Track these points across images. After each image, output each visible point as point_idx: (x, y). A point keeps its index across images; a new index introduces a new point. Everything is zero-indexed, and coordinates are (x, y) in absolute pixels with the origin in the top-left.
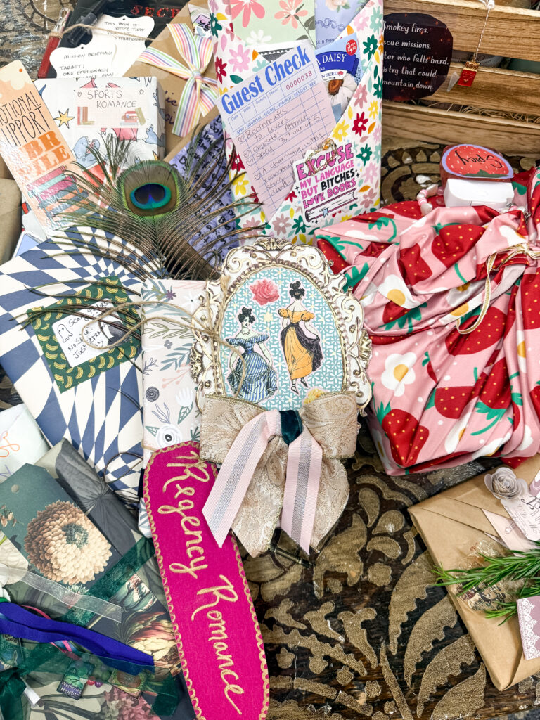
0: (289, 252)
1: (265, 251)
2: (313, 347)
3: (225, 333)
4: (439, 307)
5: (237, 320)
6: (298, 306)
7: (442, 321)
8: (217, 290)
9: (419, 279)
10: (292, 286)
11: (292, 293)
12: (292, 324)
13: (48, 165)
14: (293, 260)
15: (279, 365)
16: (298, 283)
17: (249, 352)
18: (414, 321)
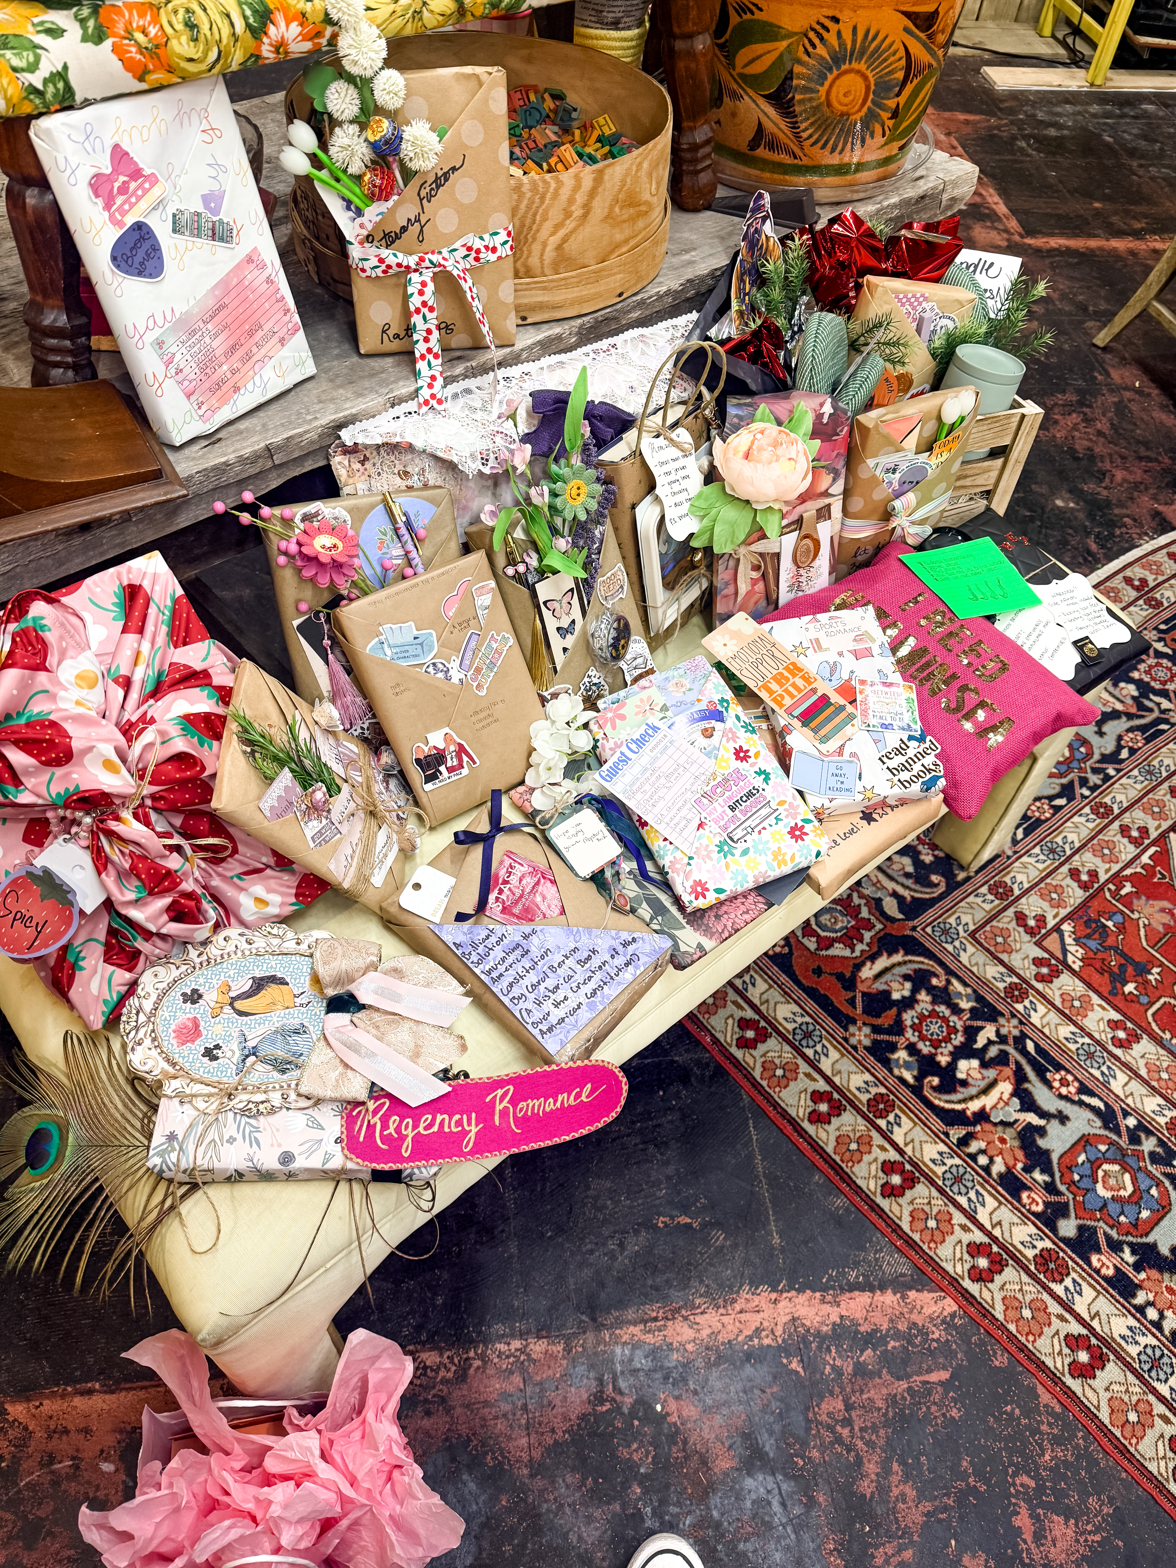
0: (144, 1001)
1: (137, 1028)
2: (259, 985)
3: (230, 1078)
5: (215, 1064)
6: (210, 997)
8: (176, 1084)
10: (185, 1002)
11: (194, 1002)
12: (231, 1004)
14: (154, 998)
15: (276, 1019)
16: (184, 994)
17: (254, 1052)
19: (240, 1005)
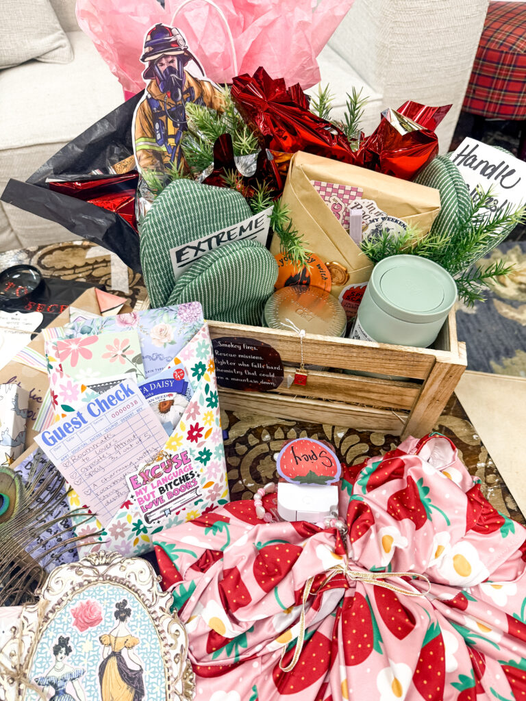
0: (118, 566)
1: (93, 567)
3: (33, 673)
4: (265, 632)
5: (51, 652)
6: (122, 630)
7: (270, 648)
8: (33, 617)
9: (239, 605)
10: (118, 605)
11: (117, 614)
12: (114, 654)
14: (121, 575)
16: (125, 602)
18: (240, 649)
19: (113, 663)
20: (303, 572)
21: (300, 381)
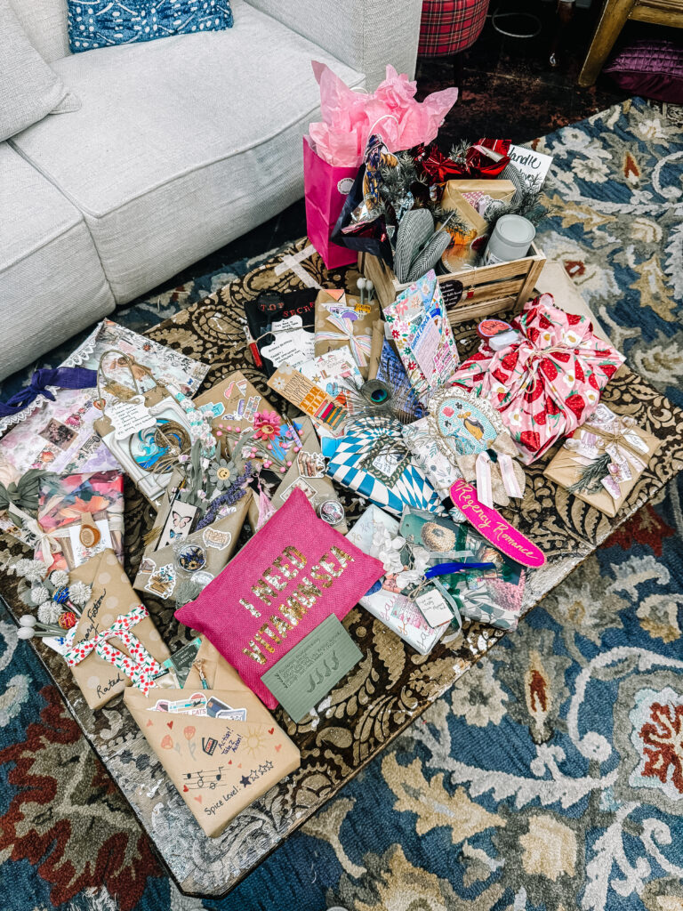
0: (447, 392)
1: (439, 396)
2: (477, 424)
3: (445, 433)
4: (516, 388)
5: (445, 427)
6: (463, 411)
7: (519, 393)
8: (432, 418)
9: (505, 380)
10: (456, 405)
11: (458, 407)
12: (465, 420)
13: (319, 402)
14: (451, 395)
15: (470, 437)
16: (458, 403)
17: (457, 437)
18: (510, 397)
19: (467, 422)
20: (523, 360)
21: (470, 296)
